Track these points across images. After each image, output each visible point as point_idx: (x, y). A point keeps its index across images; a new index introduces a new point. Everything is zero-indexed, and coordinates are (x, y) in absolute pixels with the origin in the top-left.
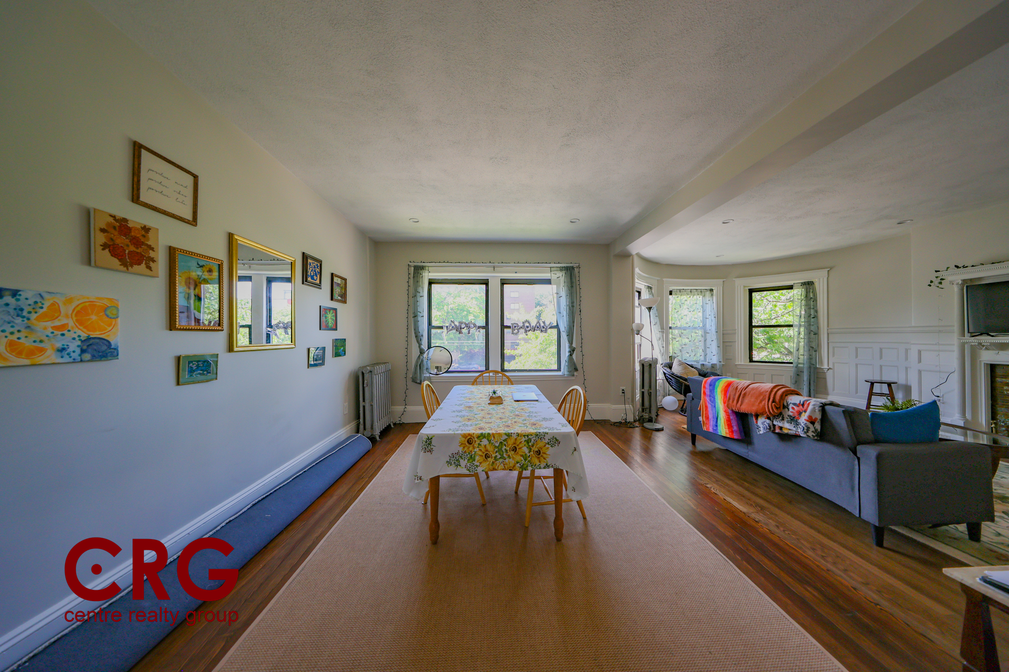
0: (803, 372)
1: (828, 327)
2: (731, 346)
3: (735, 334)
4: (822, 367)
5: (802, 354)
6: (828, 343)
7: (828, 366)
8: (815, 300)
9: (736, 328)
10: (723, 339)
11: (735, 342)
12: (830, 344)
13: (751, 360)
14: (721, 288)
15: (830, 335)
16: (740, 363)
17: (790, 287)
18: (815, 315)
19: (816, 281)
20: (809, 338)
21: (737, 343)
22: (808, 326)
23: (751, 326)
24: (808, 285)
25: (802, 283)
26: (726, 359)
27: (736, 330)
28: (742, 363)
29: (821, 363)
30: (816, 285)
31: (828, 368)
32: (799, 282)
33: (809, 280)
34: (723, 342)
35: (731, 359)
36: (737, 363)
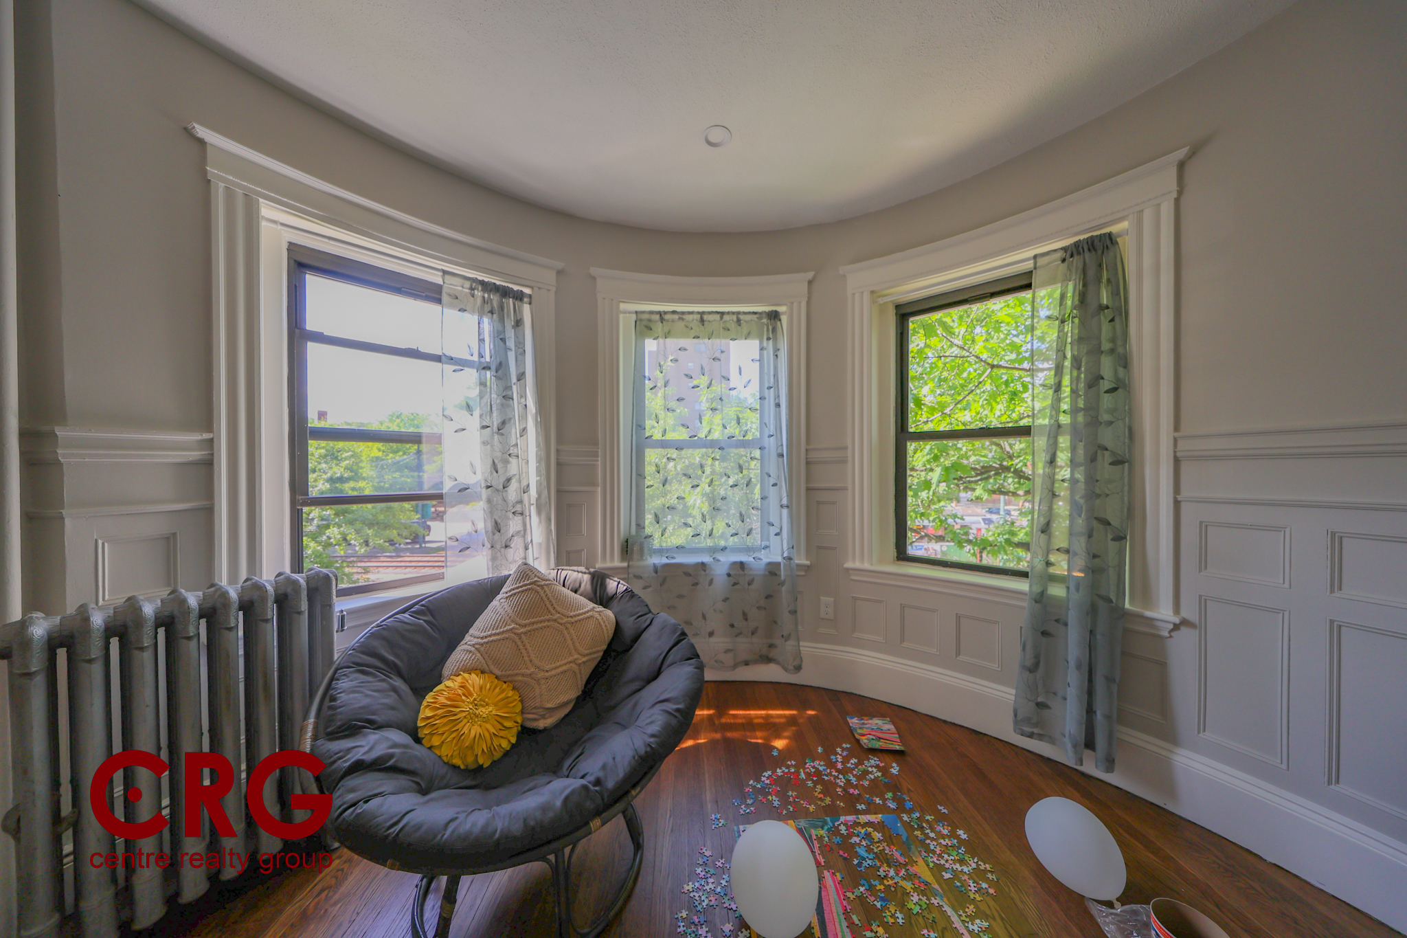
0: (1066, 624)
1: (1177, 428)
2: (833, 503)
3: (844, 461)
4: (1148, 614)
5: (1064, 545)
6: (1177, 504)
7: (1177, 609)
8: (1119, 313)
9: (852, 442)
10: (808, 479)
11: (848, 489)
12: (1184, 506)
13: (902, 555)
14: (804, 305)
15: (1185, 468)
16: (858, 565)
17: (1018, 284)
18: (1118, 379)
20: (1091, 480)
21: (850, 492)
22: (1088, 425)
23: (903, 434)
25: (1065, 249)
26: (819, 548)
27: (846, 448)
28: (866, 566)
29: (1145, 592)
30: (1127, 246)
31: (1177, 620)
32: (1055, 251)
33: (1098, 233)
34: (808, 489)
35: (834, 549)
36: (849, 565)
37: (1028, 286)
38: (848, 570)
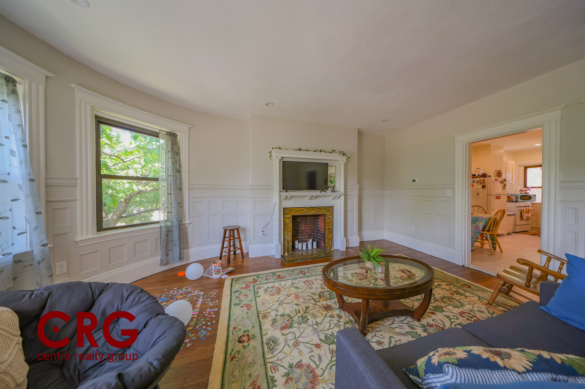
1: (189, 182)
2: (66, 209)
3: (75, 186)
4: (185, 223)
5: (170, 211)
6: (189, 198)
7: (189, 220)
8: (178, 154)
9: (78, 176)
10: (47, 195)
11: (76, 200)
14: (42, 88)
15: (190, 190)
16: (85, 237)
17: (156, 135)
18: (179, 169)
19: (178, 134)
21: (78, 203)
23: (99, 176)
24: (172, 136)
25: (167, 132)
27: (77, 179)
29: (185, 218)
30: (180, 139)
31: (190, 222)
32: (165, 131)
33: (174, 132)
34: (47, 202)
35: (66, 234)
36: (79, 239)
37: (158, 137)
38: (77, 242)
